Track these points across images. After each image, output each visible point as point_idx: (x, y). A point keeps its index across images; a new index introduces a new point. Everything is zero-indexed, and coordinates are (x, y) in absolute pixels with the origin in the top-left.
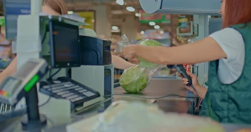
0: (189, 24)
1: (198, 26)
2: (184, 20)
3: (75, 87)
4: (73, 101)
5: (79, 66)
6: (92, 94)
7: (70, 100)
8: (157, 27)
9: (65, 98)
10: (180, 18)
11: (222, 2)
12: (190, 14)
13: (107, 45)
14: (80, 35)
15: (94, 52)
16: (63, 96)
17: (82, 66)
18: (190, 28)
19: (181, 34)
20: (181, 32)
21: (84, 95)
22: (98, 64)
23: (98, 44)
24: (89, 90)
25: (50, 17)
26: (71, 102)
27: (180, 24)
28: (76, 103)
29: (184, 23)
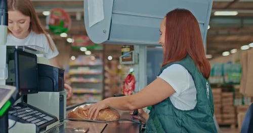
0: (132, 53)
1: (138, 55)
2: (126, 50)
3: (35, 112)
4: (38, 124)
5: (37, 92)
6: (51, 119)
7: (35, 123)
8: (88, 53)
9: (30, 122)
10: (122, 48)
11: (161, 35)
12: (132, 45)
13: (61, 73)
14: (38, 63)
15: (50, 79)
16: (29, 120)
17: (39, 92)
18: (132, 56)
19: (124, 63)
20: (123, 60)
21: (45, 120)
22: (53, 90)
23: (54, 72)
24: (47, 115)
25: (16, 47)
26: (36, 125)
27: (123, 53)
28: (40, 127)
29: (127, 52)
